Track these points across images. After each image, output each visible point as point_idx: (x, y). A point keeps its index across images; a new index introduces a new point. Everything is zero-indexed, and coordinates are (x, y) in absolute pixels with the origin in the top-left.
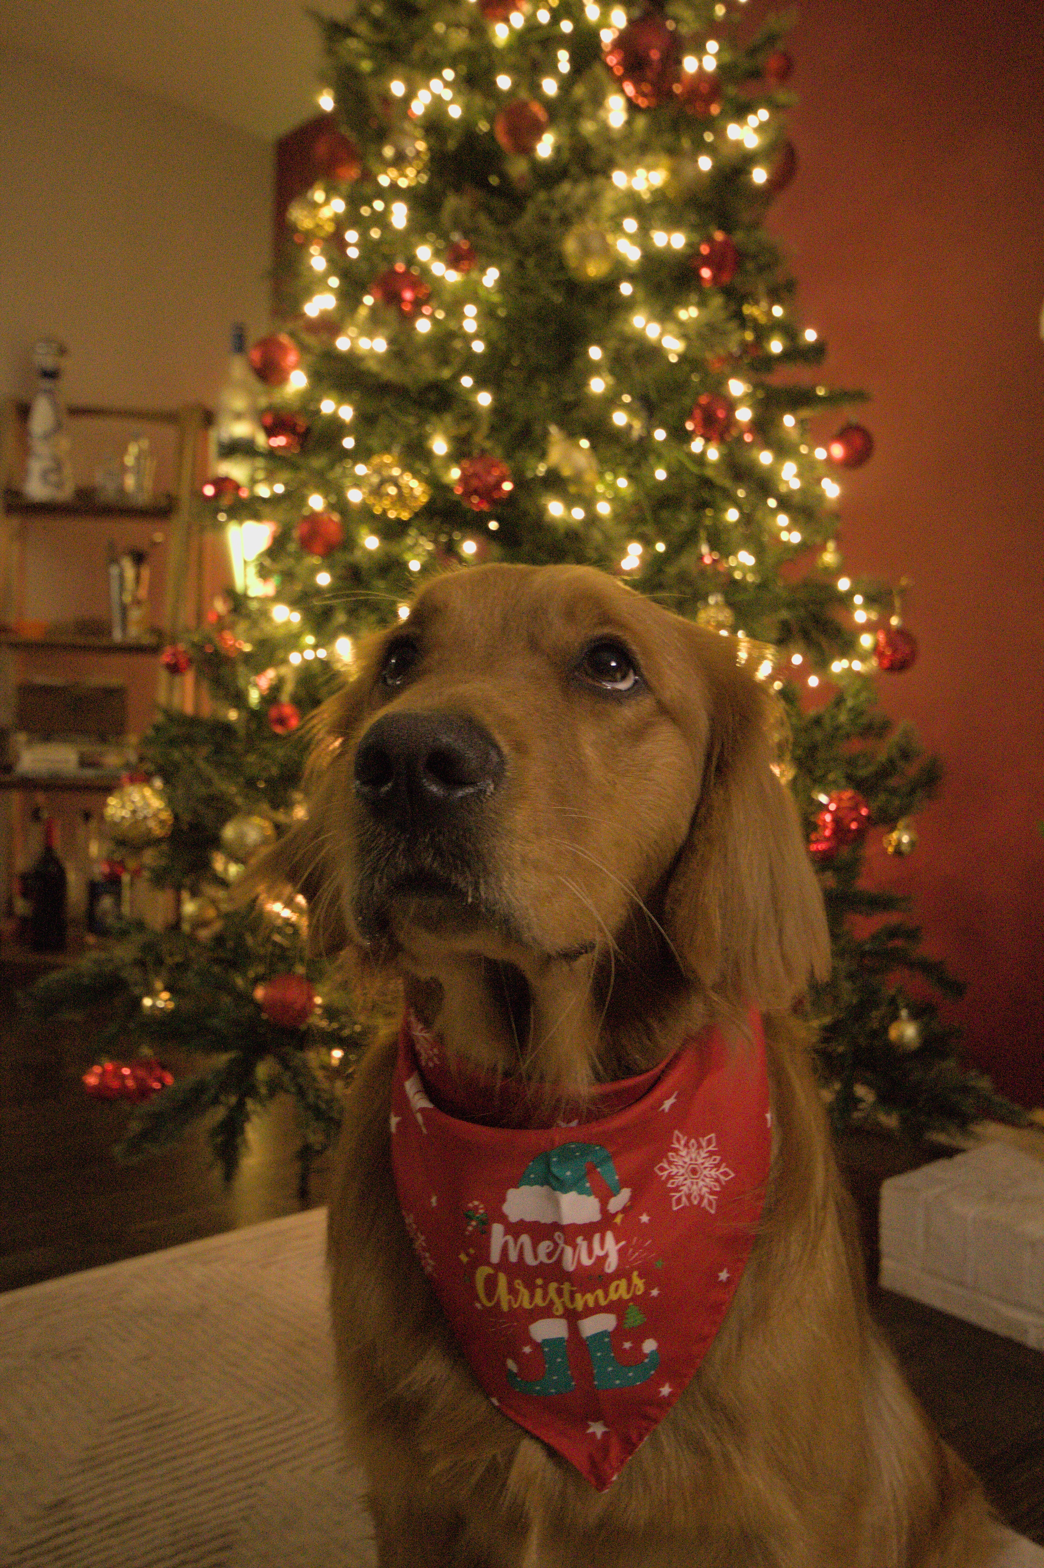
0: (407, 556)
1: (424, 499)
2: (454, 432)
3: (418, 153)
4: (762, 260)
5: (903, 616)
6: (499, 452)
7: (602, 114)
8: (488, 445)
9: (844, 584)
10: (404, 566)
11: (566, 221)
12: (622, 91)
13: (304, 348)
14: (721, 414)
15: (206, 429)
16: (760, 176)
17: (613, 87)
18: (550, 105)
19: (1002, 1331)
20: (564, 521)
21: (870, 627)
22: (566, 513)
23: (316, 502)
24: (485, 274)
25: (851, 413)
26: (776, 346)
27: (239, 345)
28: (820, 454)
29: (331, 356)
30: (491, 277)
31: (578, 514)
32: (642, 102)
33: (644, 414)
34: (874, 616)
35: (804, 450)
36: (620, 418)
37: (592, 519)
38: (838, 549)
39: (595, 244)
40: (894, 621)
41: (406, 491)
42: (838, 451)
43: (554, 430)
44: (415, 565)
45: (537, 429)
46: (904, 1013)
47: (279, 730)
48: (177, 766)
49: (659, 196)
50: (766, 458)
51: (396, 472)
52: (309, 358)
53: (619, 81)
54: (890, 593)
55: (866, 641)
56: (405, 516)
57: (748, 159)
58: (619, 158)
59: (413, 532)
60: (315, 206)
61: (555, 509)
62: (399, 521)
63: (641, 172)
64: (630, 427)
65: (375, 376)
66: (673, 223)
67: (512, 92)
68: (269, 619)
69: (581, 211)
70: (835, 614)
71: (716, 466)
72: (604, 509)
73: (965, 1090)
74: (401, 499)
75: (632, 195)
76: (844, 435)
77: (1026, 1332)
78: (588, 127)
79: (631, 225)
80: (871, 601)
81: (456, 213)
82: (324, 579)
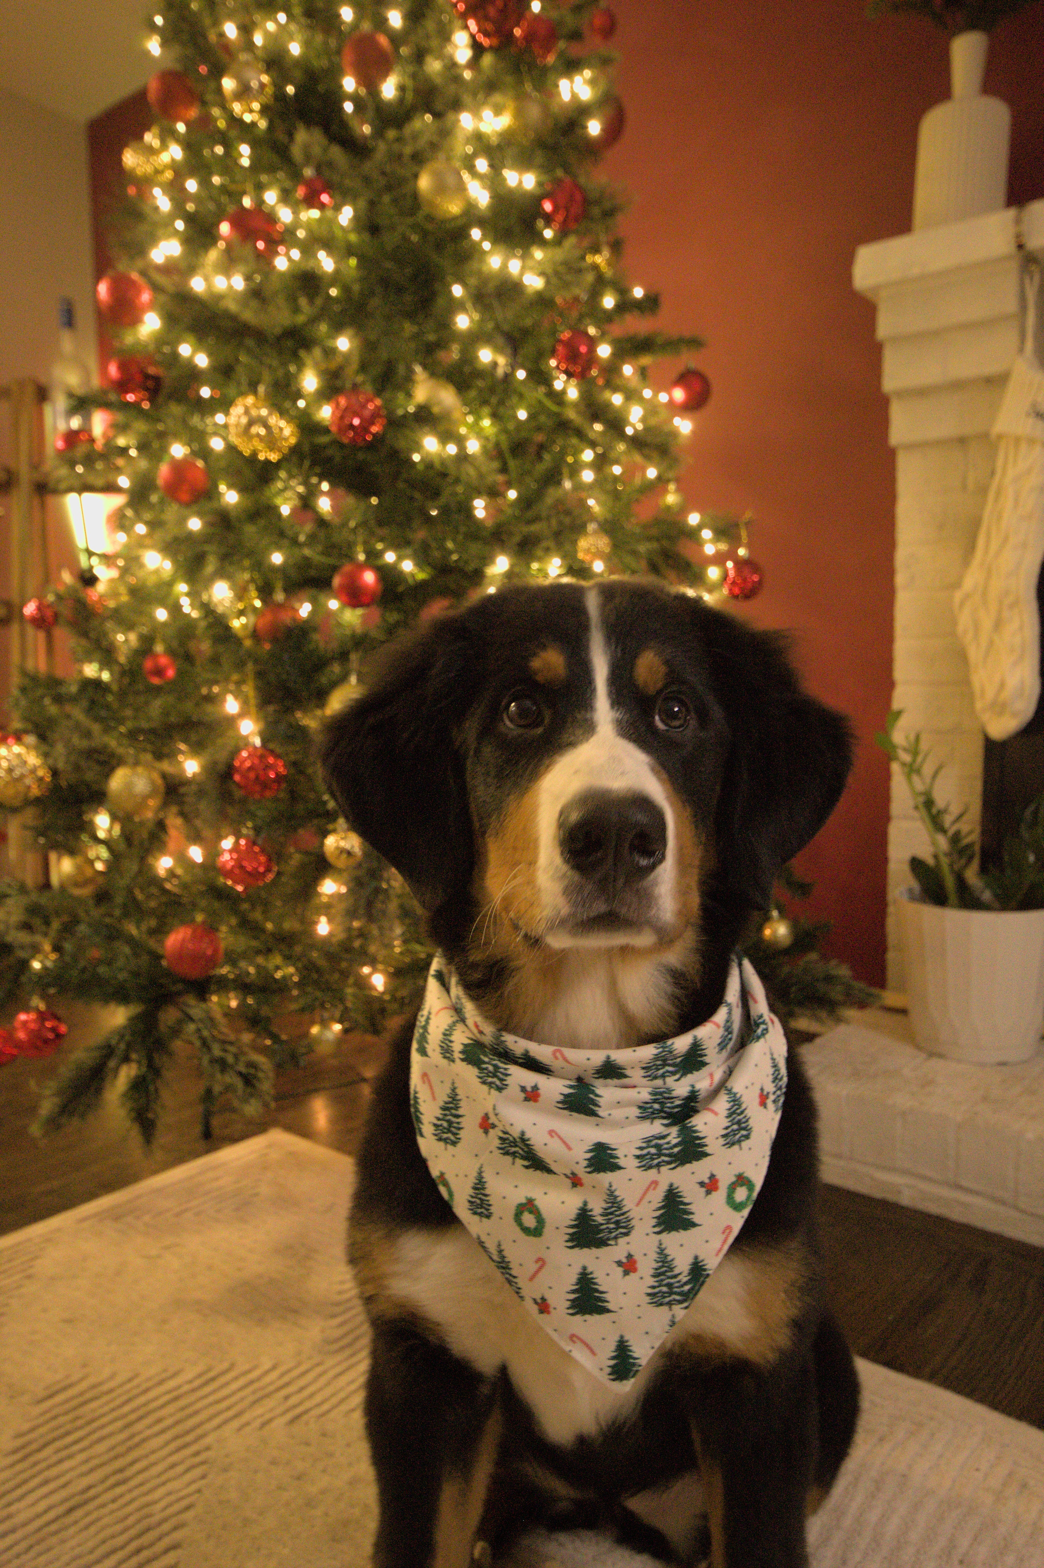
0: (278, 501)
1: (293, 441)
2: (323, 366)
3: (262, 86)
4: (607, 205)
5: (749, 546)
6: (369, 388)
7: (449, 49)
8: (360, 379)
9: (694, 519)
10: (274, 510)
11: (419, 159)
12: (466, 27)
13: (156, 288)
14: (583, 349)
15: (41, 405)
16: (594, 128)
17: (458, 23)
18: (396, 39)
19: (877, 1194)
20: (440, 455)
21: (719, 559)
22: (441, 448)
23: (178, 450)
24: (341, 213)
25: (688, 359)
26: (609, 302)
27: (69, 320)
28: (663, 397)
29: (185, 298)
30: (346, 216)
31: (452, 449)
32: (485, 42)
33: (509, 351)
34: (723, 547)
35: (647, 393)
36: (485, 355)
37: (463, 457)
38: (678, 490)
39: (451, 180)
40: (742, 552)
41: (276, 431)
42: (679, 394)
43: (418, 369)
44: (285, 510)
45: (401, 370)
46: (775, 913)
47: (156, 681)
48: (51, 722)
49: (507, 139)
50: (617, 399)
51: (264, 412)
52: (162, 298)
53: (464, 16)
54: (736, 525)
55: (713, 573)
56: (274, 457)
57: (581, 112)
58: (467, 99)
59: (283, 474)
60: (151, 151)
61: (431, 444)
62: (267, 462)
63: (487, 113)
64: (495, 364)
65: (233, 318)
66: (524, 163)
67: (356, 25)
68: (142, 566)
69: (434, 147)
70: (684, 549)
71: (576, 405)
72: (473, 446)
73: (829, 979)
74: (271, 440)
75: (478, 138)
76: (684, 379)
77: (899, 1192)
78: (434, 66)
79: (482, 165)
80: (720, 533)
81: (306, 149)
82: (195, 524)
